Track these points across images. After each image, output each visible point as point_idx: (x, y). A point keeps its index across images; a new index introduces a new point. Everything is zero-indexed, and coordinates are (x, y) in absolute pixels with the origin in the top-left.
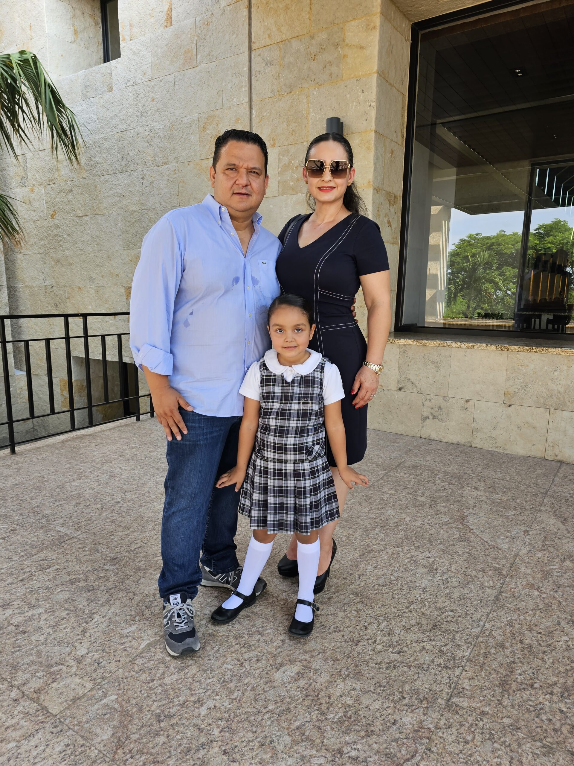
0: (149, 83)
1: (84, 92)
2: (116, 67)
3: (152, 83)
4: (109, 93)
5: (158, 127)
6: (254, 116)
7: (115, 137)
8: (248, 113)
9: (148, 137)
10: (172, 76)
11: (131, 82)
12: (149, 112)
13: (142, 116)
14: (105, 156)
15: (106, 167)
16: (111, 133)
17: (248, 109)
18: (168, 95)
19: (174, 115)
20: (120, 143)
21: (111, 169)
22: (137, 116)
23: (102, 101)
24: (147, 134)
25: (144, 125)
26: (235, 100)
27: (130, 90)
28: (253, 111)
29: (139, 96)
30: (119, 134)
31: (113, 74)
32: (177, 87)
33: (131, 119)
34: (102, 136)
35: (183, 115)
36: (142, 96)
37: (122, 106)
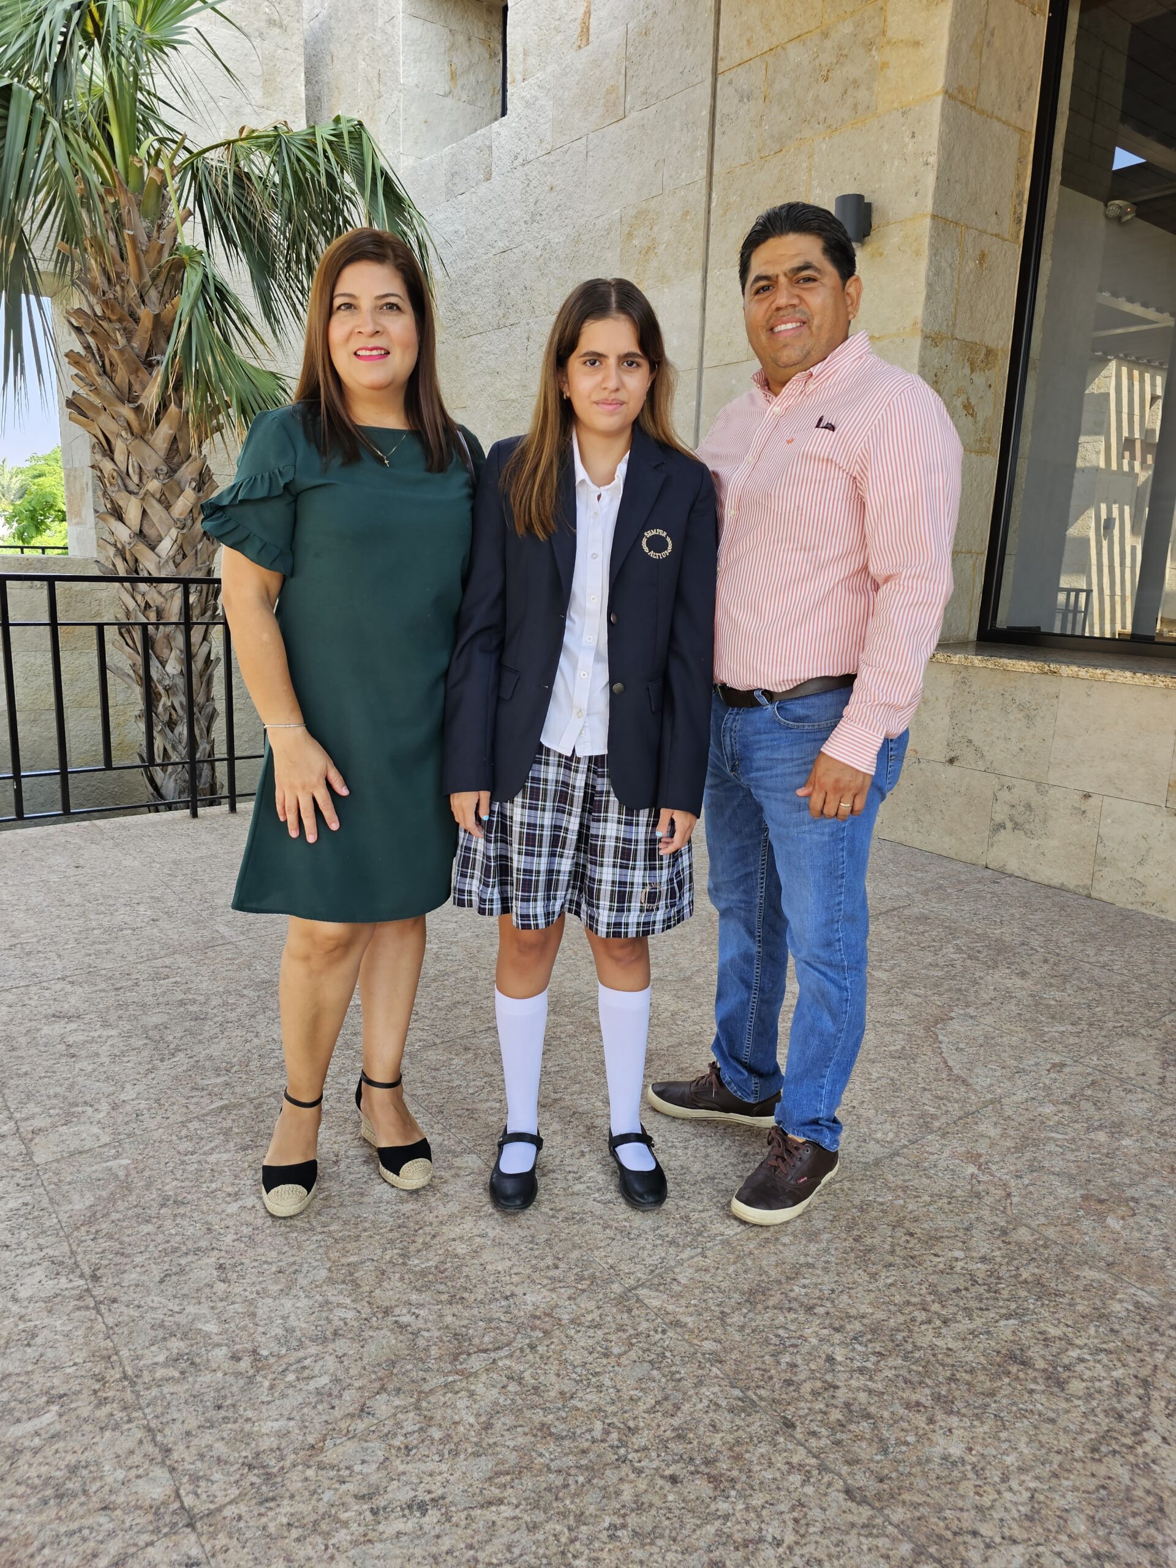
0: (546, 158)
1: (450, 185)
2: (498, 134)
3: (551, 158)
4: (485, 184)
5: (557, 240)
6: (713, 205)
7: (490, 264)
8: (704, 199)
9: (541, 260)
10: (584, 140)
11: (520, 160)
12: (544, 213)
13: (533, 221)
14: (473, 300)
15: (474, 320)
16: (485, 257)
17: (704, 191)
18: (576, 178)
19: (583, 215)
20: (497, 275)
21: (482, 323)
22: (526, 222)
23: (474, 199)
24: (538, 254)
25: (535, 238)
26: (683, 176)
27: (517, 174)
28: (714, 195)
29: (531, 185)
30: (497, 258)
31: (494, 148)
32: (590, 160)
33: (517, 228)
34: (471, 263)
35: (597, 214)
36: (535, 183)
37: (503, 206)
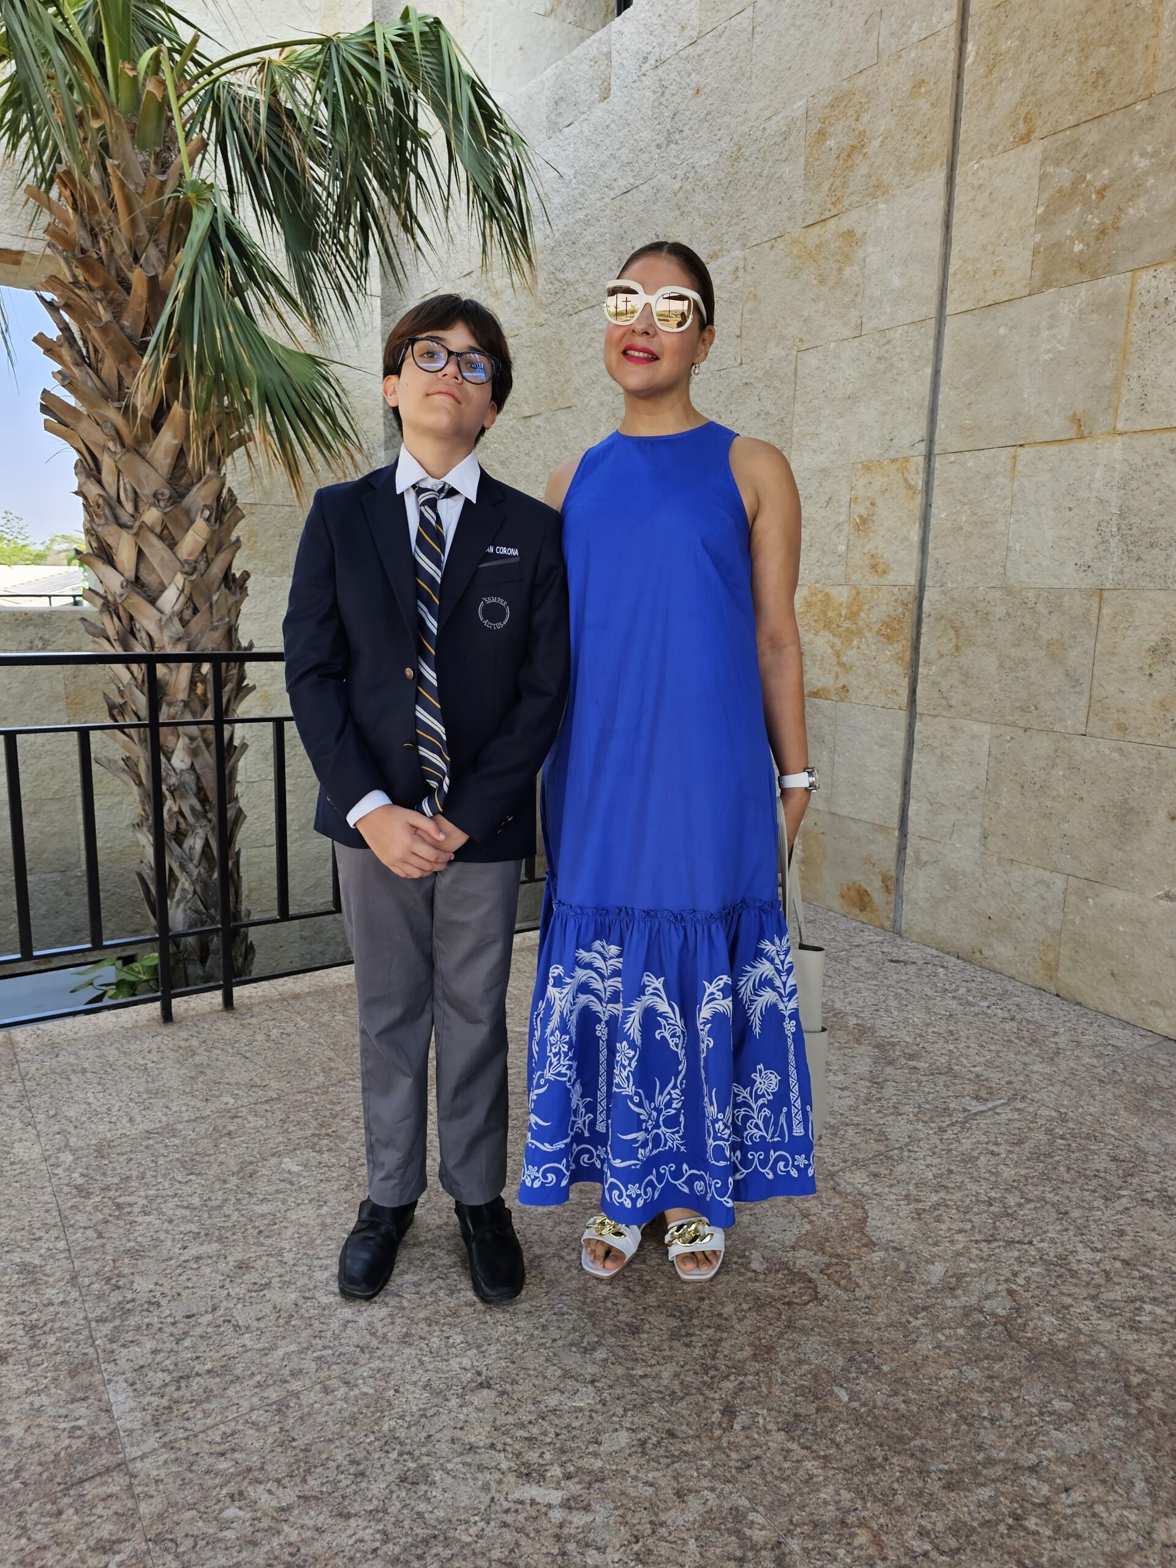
0: (690, 50)
1: (553, 117)
2: (621, 33)
3: (699, 49)
4: (602, 105)
5: (705, 162)
6: (969, 62)
7: (608, 212)
8: (952, 56)
9: (681, 195)
10: (749, 12)
11: (652, 61)
12: (686, 128)
13: (669, 142)
14: (582, 263)
15: (583, 289)
16: (599, 204)
17: (952, 44)
18: (735, 70)
19: (746, 120)
20: (617, 224)
21: (595, 292)
22: (659, 146)
23: (586, 129)
24: (677, 186)
25: (672, 165)
26: (915, 27)
27: (647, 81)
28: (970, 47)
29: (667, 92)
30: (616, 202)
31: (614, 54)
33: (645, 157)
34: (580, 215)
35: (768, 113)
36: (673, 88)
37: (626, 131)
